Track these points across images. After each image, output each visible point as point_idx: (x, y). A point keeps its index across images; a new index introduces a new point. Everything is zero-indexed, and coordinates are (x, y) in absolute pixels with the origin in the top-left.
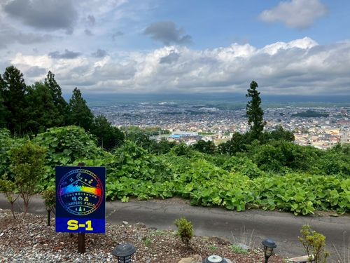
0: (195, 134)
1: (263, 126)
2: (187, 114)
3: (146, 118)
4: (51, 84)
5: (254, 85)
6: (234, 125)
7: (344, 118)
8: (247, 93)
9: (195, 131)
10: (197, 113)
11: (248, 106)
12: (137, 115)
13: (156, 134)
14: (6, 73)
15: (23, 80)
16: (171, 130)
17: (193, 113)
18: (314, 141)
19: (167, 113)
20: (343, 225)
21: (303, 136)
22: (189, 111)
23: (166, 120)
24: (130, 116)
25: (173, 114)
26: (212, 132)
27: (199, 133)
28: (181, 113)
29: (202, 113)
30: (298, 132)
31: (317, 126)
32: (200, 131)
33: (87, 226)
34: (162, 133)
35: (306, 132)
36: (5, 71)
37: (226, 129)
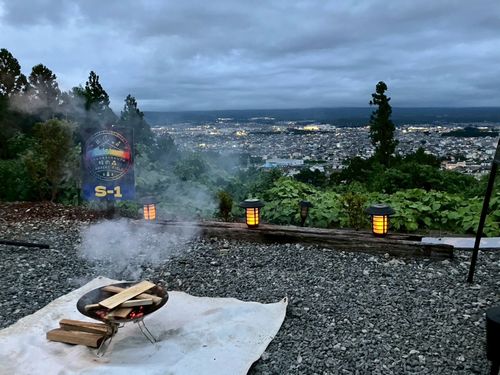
0: (300, 163)
1: (393, 147)
2: (287, 134)
3: (230, 140)
4: (95, 90)
5: (382, 87)
6: (356, 148)
8: (372, 99)
9: (300, 158)
10: (302, 133)
11: (372, 117)
12: (216, 137)
13: (244, 164)
14: (32, 74)
15: (56, 85)
16: (265, 157)
17: (297, 132)
18: (474, 172)
19: (260, 133)
21: (458, 164)
22: (291, 130)
23: (258, 143)
24: (207, 137)
25: (269, 134)
26: (323, 159)
27: (306, 162)
28: (279, 133)
29: (309, 132)
30: (450, 159)
31: (479, 150)
32: (307, 158)
33: (115, 192)
34: (252, 162)
35: (463, 159)
36: (31, 71)
37: (345, 154)
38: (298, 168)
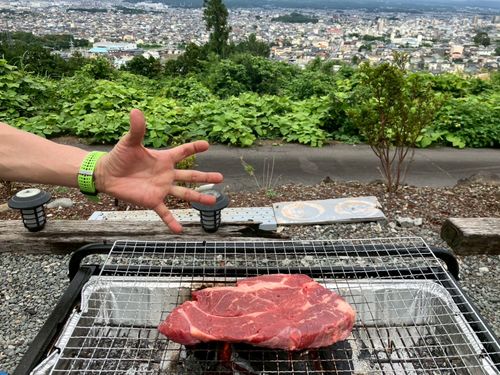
0: (132, 47)
1: (227, 33)
2: (116, 12)
3: (45, 18)
6: (191, 32)
7: (336, 24)
9: (133, 41)
10: (132, 12)
12: (26, 12)
13: (66, 47)
16: (91, 40)
17: (126, 11)
18: (298, 57)
19: (82, 10)
20: (283, 154)
21: (285, 50)
22: (119, 8)
23: (81, 22)
24: (13, 12)
25: (93, 11)
26: (158, 44)
27: (139, 46)
28: (105, 11)
29: (141, 12)
30: (278, 45)
31: (303, 36)
32: (140, 41)
34: (76, 46)
35: (289, 45)
37: (180, 38)
38: (131, 53)
